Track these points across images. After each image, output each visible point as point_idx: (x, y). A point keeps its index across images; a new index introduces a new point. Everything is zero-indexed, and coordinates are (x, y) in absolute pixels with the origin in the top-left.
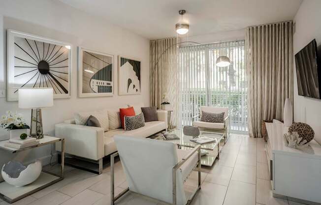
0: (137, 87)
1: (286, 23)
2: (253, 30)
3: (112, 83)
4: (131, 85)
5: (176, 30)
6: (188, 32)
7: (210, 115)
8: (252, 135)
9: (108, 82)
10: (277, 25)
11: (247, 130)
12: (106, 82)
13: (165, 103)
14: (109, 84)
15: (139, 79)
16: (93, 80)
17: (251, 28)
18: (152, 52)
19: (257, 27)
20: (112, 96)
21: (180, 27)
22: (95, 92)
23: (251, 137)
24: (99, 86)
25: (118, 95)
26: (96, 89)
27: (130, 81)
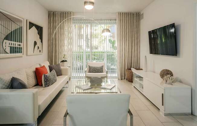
0: (40, 49)
1: (137, 13)
2: (121, 14)
3: (22, 44)
4: (36, 47)
5: (85, 5)
6: (93, 9)
7: (95, 68)
8: (120, 78)
9: (19, 43)
10: (133, 13)
11: (117, 76)
12: (17, 43)
13: (63, 61)
14: (20, 45)
15: (42, 42)
16: (5, 41)
17: (120, 13)
18: (50, 20)
19: (123, 13)
20: (21, 57)
21: (88, 4)
22: (7, 53)
23: (119, 79)
24: (11, 47)
25: (27, 55)
26: (8, 50)
27: (35, 43)
